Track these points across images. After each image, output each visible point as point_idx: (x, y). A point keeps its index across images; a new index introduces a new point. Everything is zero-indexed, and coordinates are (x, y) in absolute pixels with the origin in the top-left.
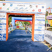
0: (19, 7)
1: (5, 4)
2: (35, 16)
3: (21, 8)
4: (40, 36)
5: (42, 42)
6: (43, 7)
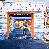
0: (19, 7)
1: (5, 4)
2: (35, 15)
4: (40, 34)
5: (42, 40)
6: (42, 6)
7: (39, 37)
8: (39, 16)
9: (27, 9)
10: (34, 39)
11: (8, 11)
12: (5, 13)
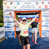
1: (12, 3)
2: (42, 13)
3: (27, 6)
7: (48, 35)
8: (46, 14)
9: (34, 6)
10: (42, 37)
11: (15, 9)
12: (13, 12)
